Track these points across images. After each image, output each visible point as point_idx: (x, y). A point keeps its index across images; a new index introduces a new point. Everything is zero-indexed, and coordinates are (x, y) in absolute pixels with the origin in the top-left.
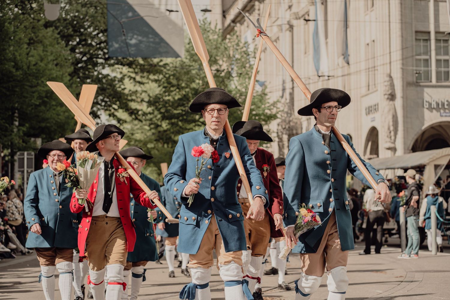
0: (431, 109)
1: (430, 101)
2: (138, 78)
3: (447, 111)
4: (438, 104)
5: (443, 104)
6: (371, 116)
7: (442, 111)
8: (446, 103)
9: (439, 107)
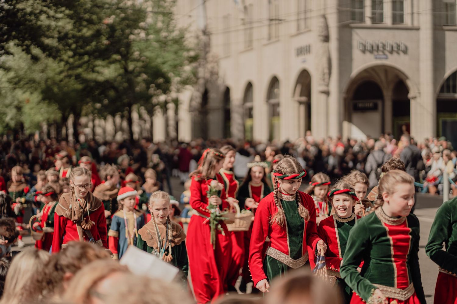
0: (364, 51)
1: (364, 43)
2: (52, 13)
3: (381, 53)
4: (372, 47)
5: (378, 47)
6: (302, 58)
7: (375, 53)
8: (380, 45)
9: (373, 49)
